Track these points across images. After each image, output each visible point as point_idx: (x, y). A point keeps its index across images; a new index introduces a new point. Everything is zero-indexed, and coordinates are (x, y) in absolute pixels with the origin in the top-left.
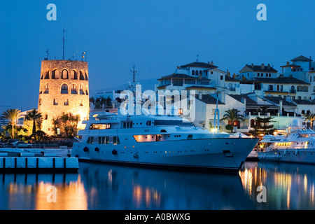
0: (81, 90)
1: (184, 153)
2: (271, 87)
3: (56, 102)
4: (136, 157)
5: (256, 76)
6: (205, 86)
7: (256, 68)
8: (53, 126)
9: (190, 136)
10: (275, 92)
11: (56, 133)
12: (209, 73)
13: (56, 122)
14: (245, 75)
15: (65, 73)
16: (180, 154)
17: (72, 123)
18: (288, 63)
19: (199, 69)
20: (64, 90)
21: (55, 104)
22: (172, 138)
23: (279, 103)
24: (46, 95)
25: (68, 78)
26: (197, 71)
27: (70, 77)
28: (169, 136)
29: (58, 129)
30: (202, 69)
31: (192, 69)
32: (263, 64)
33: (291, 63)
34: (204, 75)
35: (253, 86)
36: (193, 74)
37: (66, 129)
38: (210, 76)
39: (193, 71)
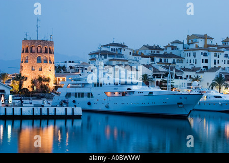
0: (50, 61)
1: (146, 105)
2: (161, 60)
3: (33, 68)
4: (107, 107)
5: (150, 53)
6: (121, 59)
7: (150, 48)
8: (31, 85)
9: (151, 93)
10: (163, 63)
11: (34, 89)
12: (122, 50)
13: (33, 82)
14: (143, 52)
15: (39, 49)
16: (143, 105)
17: (45, 83)
18: (169, 44)
19: (116, 48)
20: (39, 60)
21: (32, 70)
22: (136, 94)
23: (173, 70)
24: (26, 64)
25: (41, 52)
26: (114, 49)
27: (43, 52)
28: (133, 92)
29: (35, 87)
30: (118, 48)
31: (111, 47)
32: (154, 45)
33: (171, 45)
34: (119, 51)
35: (150, 59)
36: (112, 51)
37: (42, 87)
38: (123, 52)
39: (112, 49)
